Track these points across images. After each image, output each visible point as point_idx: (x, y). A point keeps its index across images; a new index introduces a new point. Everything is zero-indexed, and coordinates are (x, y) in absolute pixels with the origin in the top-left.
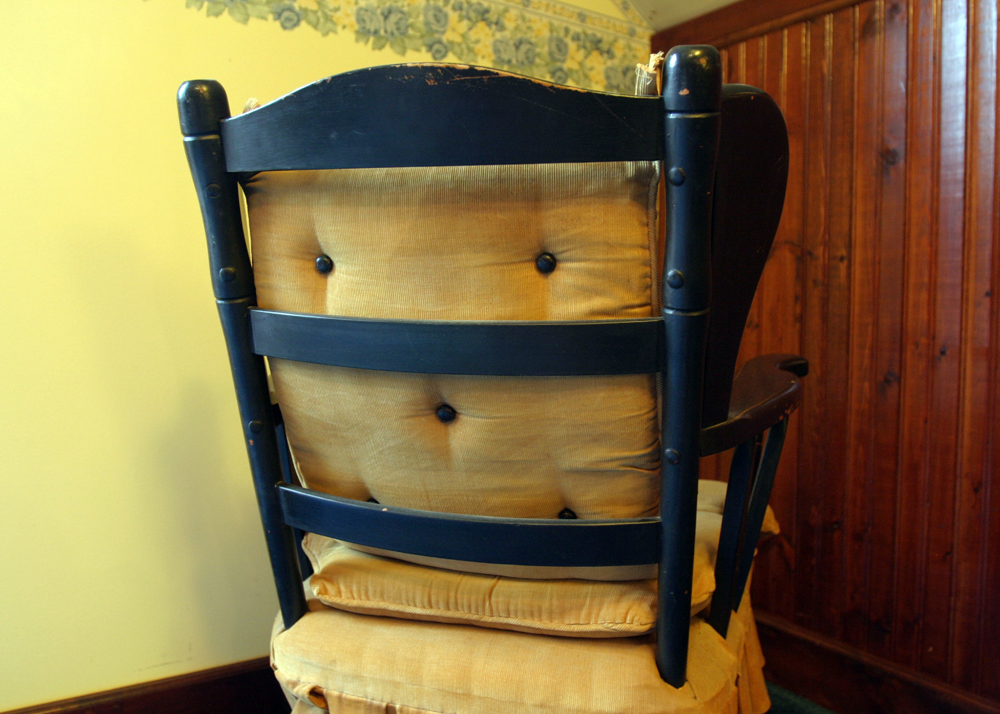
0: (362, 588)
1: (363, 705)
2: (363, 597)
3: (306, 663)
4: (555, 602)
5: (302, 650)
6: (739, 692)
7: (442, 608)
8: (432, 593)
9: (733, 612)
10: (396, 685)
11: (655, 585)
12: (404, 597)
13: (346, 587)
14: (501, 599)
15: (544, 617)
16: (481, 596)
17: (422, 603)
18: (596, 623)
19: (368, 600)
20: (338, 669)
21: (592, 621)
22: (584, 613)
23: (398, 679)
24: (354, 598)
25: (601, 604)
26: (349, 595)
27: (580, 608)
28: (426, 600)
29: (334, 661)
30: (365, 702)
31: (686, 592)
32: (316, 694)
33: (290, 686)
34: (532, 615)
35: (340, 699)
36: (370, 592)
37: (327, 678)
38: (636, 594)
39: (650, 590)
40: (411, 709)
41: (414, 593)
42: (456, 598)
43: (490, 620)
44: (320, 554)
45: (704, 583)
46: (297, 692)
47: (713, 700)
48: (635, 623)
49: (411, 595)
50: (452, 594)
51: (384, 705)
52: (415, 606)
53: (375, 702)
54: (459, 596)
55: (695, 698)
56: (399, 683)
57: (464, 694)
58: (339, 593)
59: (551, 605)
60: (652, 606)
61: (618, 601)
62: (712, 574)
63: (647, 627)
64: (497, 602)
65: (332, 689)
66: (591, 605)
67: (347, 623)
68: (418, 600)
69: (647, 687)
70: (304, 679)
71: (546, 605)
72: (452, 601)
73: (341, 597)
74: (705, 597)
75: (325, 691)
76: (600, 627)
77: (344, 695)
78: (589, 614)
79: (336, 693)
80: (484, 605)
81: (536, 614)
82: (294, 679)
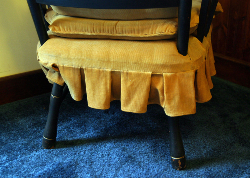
0: (68, 27)
1: (72, 68)
2: (69, 30)
3: (50, 56)
4: (140, 27)
5: (48, 51)
6: (206, 61)
7: (98, 32)
8: (94, 27)
9: (204, 37)
10: (83, 60)
11: (177, 20)
12: (84, 29)
13: (62, 27)
14: (120, 27)
15: (136, 32)
16: (112, 27)
17: (91, 30)
18: (155, 33)
19: (71, 31)
20: (62, 56)
21: (154, 32)
22: (150, 30)
23: (83, 58)
24: (65, 31)
25: (157, 27)
26: (63, 30)
27: (149, 28)
28: (92, 30)
29: (60, 54)
30: (72, 67)
31: (189, 18)
32: (54, 66)
33: (45, 65)
34: (131, 32)
35: (63, 67)
36: (71, 28)
37: (58, 60)
38: (170, 22)
39: (175, 21)
40: (89, 68)
41: (88, 27)
42: (103, 28)
43: (116, 35)
44: (51, 19)
45: (195, 20)
46: (48, 66)
47: (197, 61)
48: (169, 32)
49: (86, 28)
50: (102, 27)
51: (79, 67)
52: (88, 32)
53: (76, 67)
54: (104, 27)
55: (191, 59)
56: (84, 59)
57: (107, 61)
58: (60, 30)
59: (138, 28)
60: (176, 26)
61: (163, 25)
62: (198, 17)
63: (174, 33)
64: (118, 29)
65: (60, 64)
66: (153, 27)
67: (63, 41)
68: (89, 30)
69: (173, 55)
70: (50, 62)
71: (137, 28)
72: (102, 29)
73: (60, 31)
74: (195, 25)
75: (57, 65)
76: (156, 34)
77: (65, 66)
78: (152, 30)
79: (62, 65)
80: (113, 30)
81: (133, 32)
82: (46, 62)
